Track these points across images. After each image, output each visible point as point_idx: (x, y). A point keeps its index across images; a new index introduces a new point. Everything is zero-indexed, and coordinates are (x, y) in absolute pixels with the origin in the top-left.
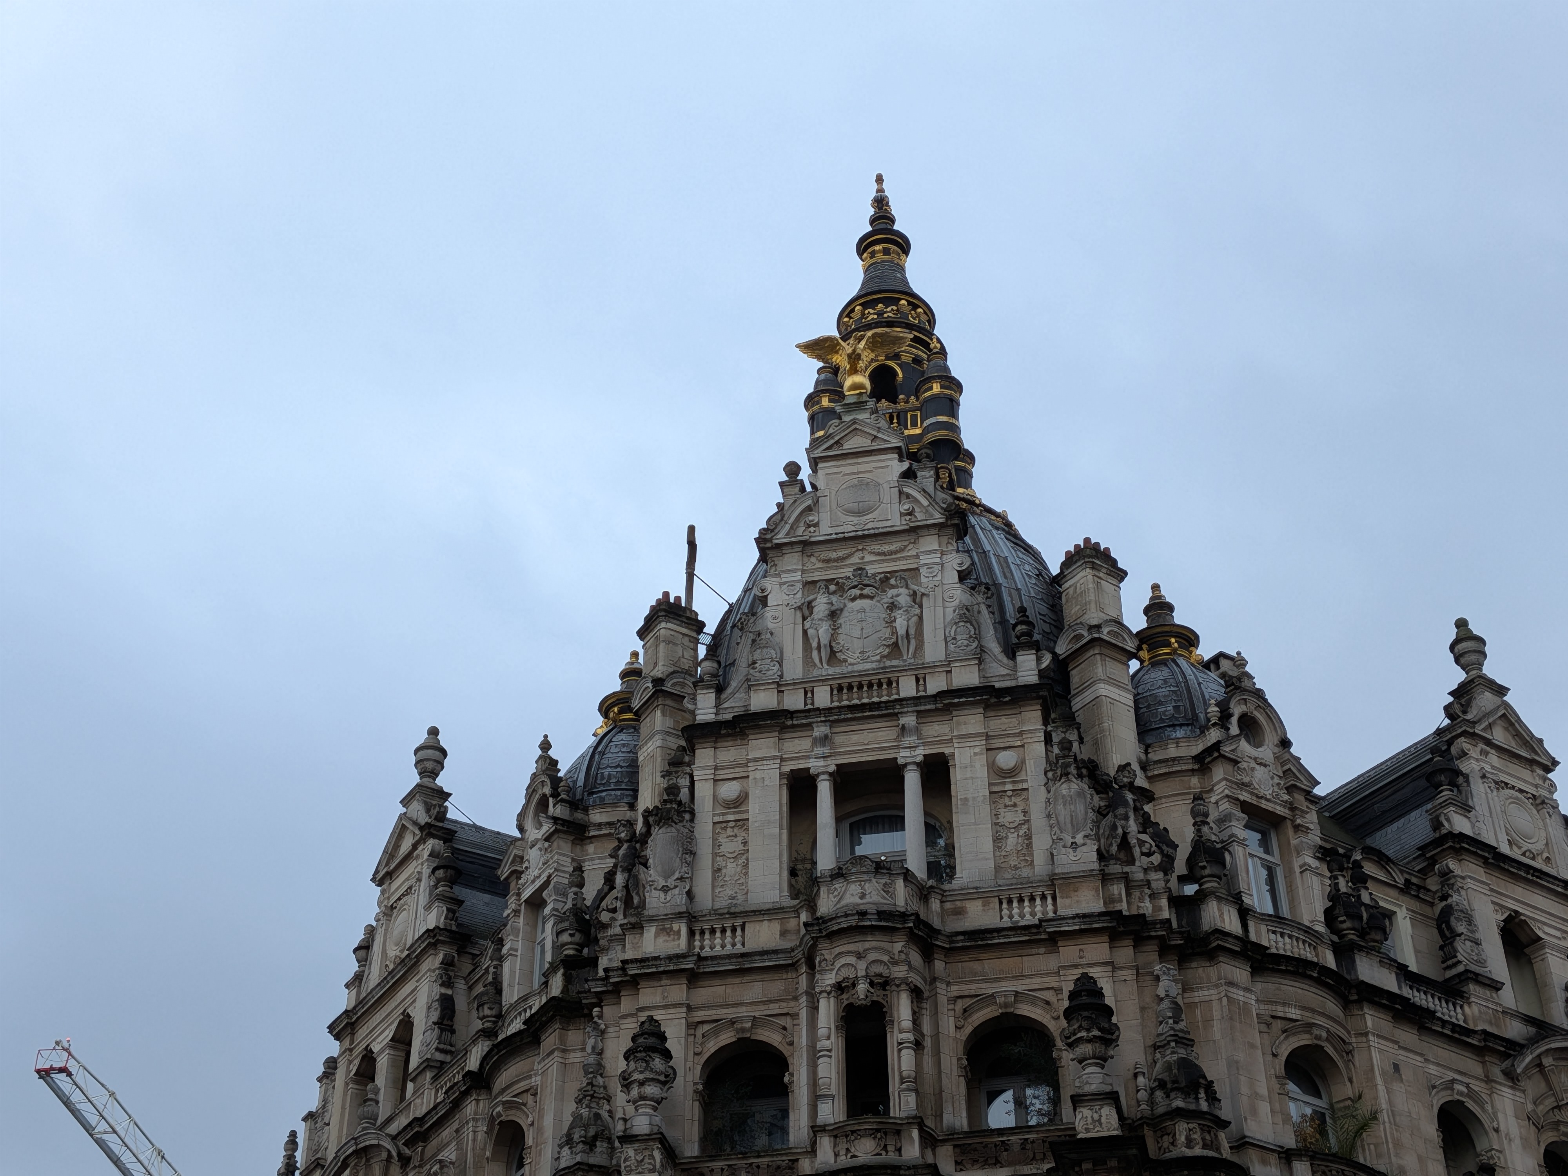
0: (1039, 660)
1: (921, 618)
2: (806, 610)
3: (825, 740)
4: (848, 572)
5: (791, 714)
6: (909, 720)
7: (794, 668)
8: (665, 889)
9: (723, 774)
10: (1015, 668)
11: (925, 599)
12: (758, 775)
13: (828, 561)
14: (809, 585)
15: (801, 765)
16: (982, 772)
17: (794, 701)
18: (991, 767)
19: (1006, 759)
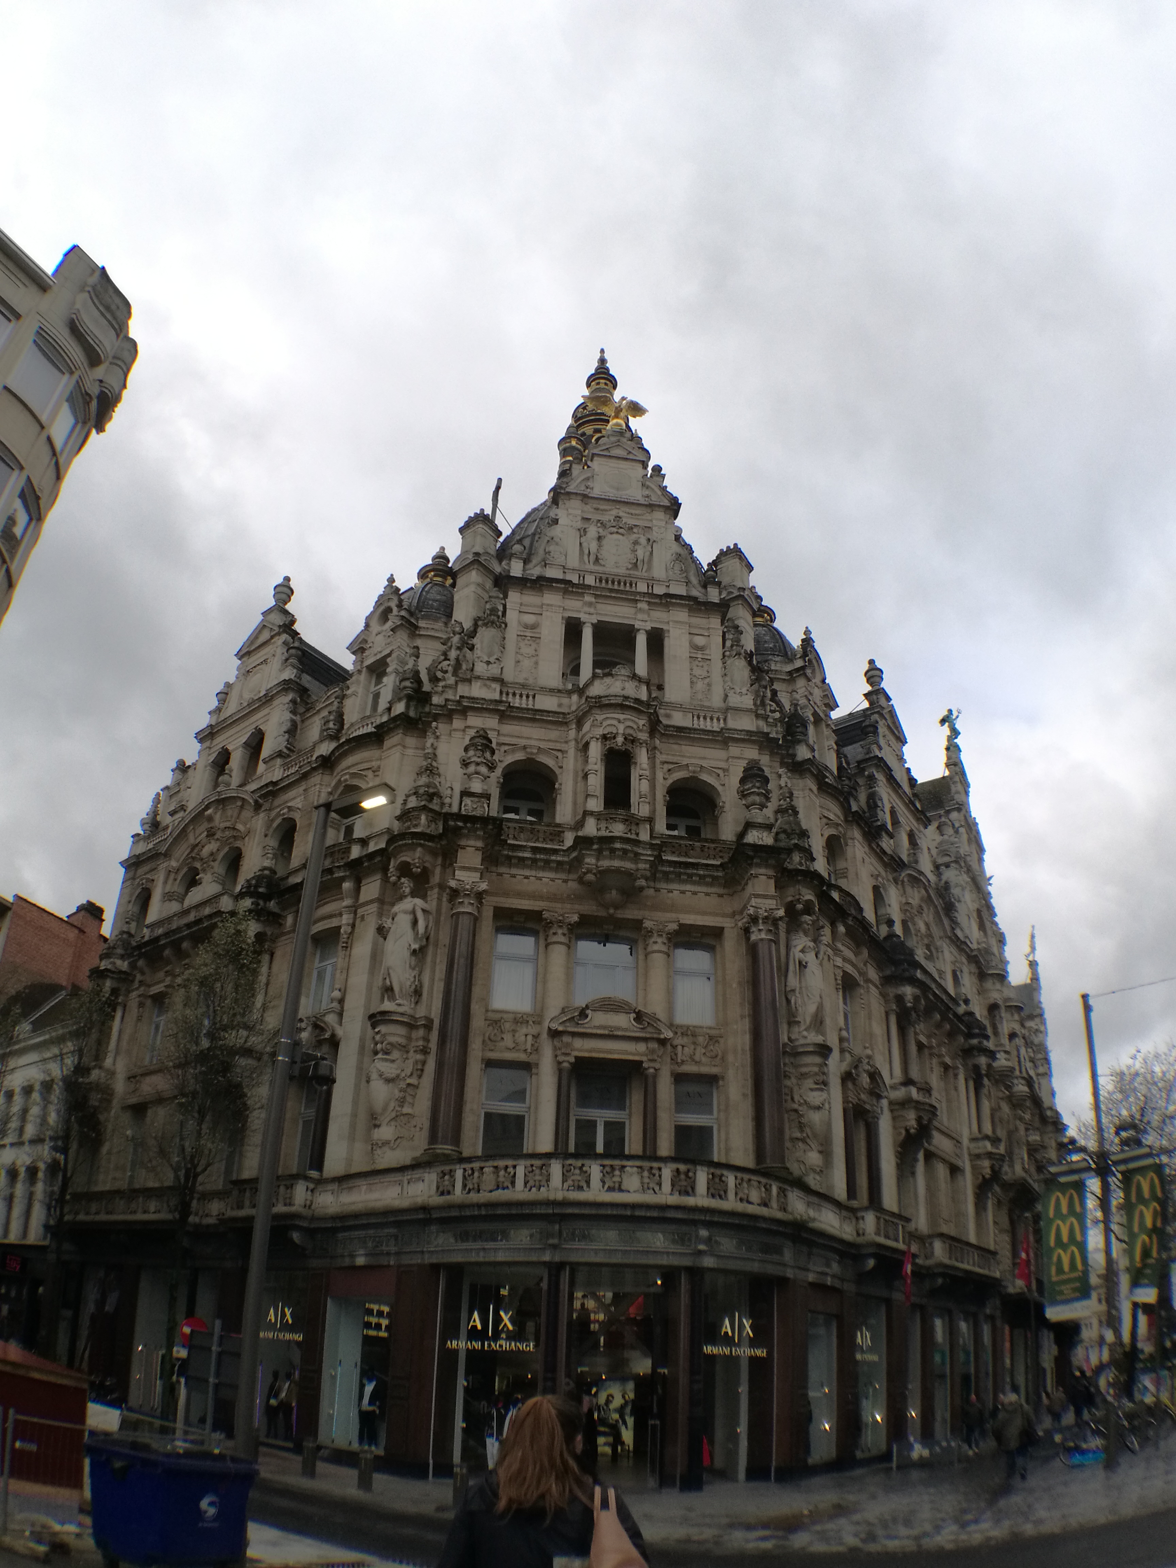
0: (720, 594)
1: (651, 553)
2: (583, 532)
3: (590, 604)
4: (609, 518)
5: (571, 586)
6: (643, 606)
7: (573, 561)
8: (488, 663)
9: (524, 609)
10: (706, 594)
11: (654, 544)
12: (548, 613)
13: (597, 509)
14: (585, 519)
15: (575, 615)
16: (686, 645)
17: (573, 577)
18: (691, 642)
19: (700, 641)
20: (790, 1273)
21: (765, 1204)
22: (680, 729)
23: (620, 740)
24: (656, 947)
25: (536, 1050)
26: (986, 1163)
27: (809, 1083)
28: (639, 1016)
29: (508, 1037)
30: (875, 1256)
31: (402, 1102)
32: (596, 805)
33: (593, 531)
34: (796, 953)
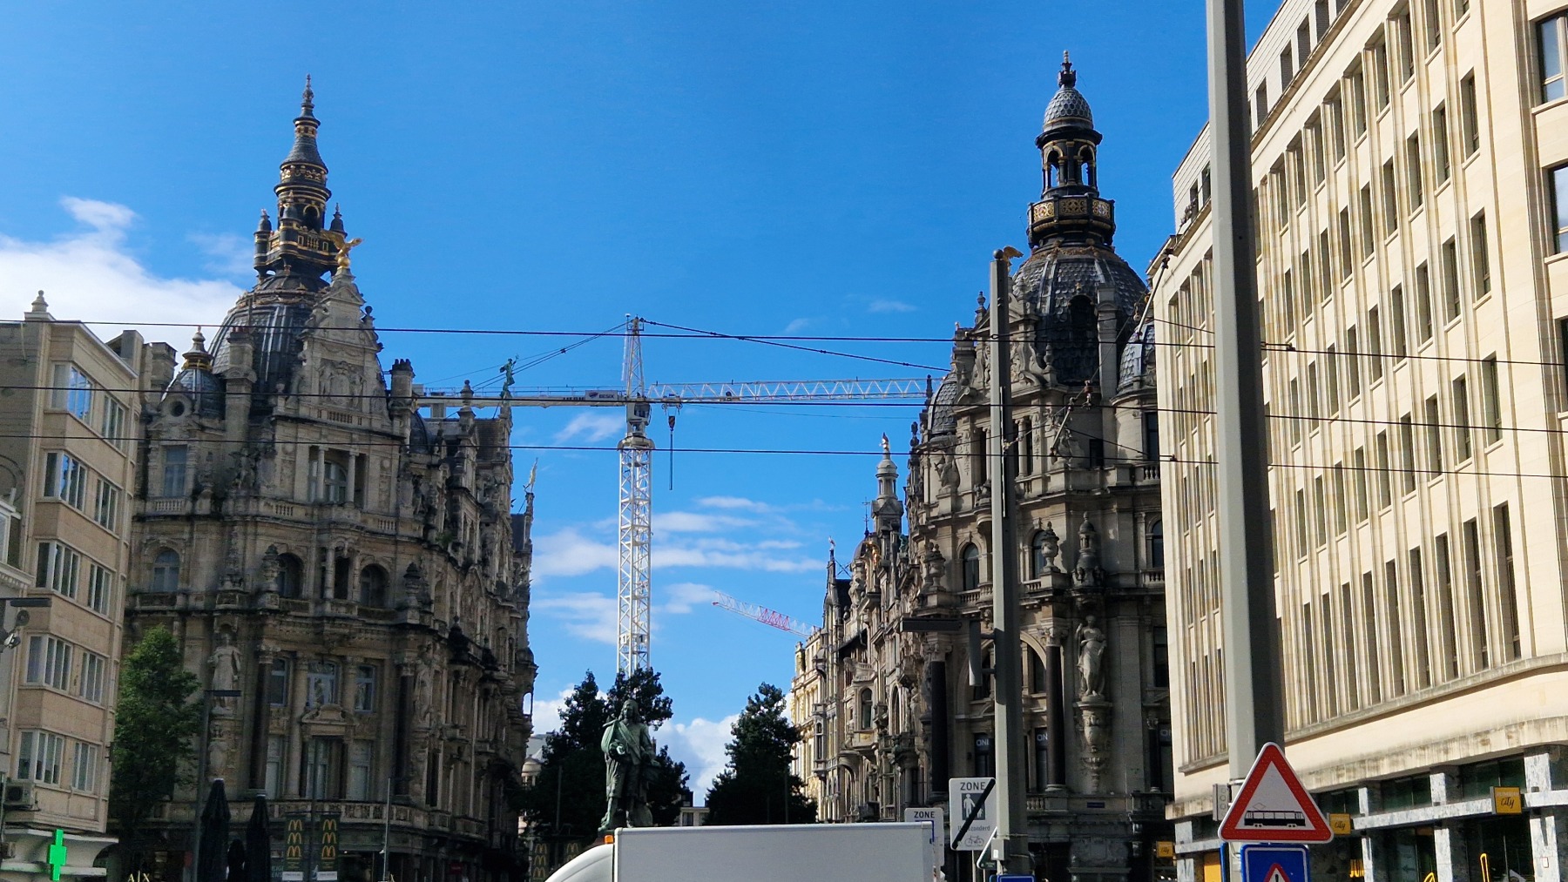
1: (362, 390)
2: (322, 374)
3: (324, 436)
4: (338, 358)
5: (315, 422)
6: (355, 437)
7: (315, 398)
9: (286, 439)
10: (392, 424)
12: (301, 445)
13: (330, 351)
14: (325, 362)
15: (316, 443)
16: (378, 467)
17: (314, 415)
18: (381, 462)
19: (387, 464)
20: (409, 851)
21: (405, 820)
22: (373, 533)
23: (346, 552)
24: (351, 671)
25: (290, 728)
26: (485, 759)
27: (419, 748)
28: (344, 714)
29: (275, 721)
30: (439, 838)
31: (228, 762)
32: (330, 594)
33: (328, 371)
34: (421, 676)
